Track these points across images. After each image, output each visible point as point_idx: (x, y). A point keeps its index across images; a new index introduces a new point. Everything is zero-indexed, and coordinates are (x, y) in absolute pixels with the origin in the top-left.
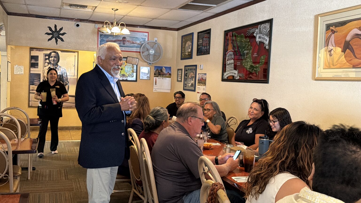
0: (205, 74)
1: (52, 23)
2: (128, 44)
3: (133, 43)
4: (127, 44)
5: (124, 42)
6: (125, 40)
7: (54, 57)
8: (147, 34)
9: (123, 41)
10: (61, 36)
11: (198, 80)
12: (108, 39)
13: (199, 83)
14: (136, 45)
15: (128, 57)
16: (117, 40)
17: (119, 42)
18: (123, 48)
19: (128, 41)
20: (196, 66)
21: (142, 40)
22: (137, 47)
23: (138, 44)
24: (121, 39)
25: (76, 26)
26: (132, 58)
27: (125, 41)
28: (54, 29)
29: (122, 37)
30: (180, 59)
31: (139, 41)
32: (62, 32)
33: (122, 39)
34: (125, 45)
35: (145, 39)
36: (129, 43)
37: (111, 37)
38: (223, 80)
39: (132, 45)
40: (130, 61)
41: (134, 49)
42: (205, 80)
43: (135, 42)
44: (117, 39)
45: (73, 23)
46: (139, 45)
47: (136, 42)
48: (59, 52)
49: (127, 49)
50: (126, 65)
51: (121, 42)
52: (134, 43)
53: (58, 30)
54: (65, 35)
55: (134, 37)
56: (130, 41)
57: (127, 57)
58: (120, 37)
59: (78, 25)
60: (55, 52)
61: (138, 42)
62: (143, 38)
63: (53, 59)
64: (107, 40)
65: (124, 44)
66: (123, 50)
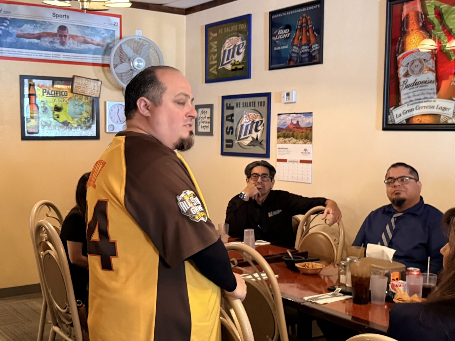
0: (308, 114)
2: (73, 43)
3: (86, 42)
4: (70, 43)
5: (63, 38)
6: (65, 32)
8: (117, 20)
9: (61, 36)
11: (279, 130)
12: (21, 31)
13: (282, 136)
14: (93, 47)
15: (76, 78)
16: (44, 33)
17: (51, 39)
19: (73, 37)
20: (267, 95)
21: (106, 35)
22: (95, 52)
23: (98, 45)
24: (55, 31)
26: (85, 79)
27: (65, 36)
29: (58, 26)
30: (203, 80)
31: (100, 36)
33: (58, 30)
34: (66, 47)
35: (114, 31)
36: (76, 42)
37: (29, 25)
39: (84, 46)
40: (80, 87)
41: (89, 58)
43: (89, 40)
44: (45, 31)
46: (99, 47)
47: (93, 40)
49: (71, 57)
50: (70, 98)
51: (56, 38)
52: (88, 43)
55: (88, 27)
56: (77, 36)
57: (71, 76)
58: (51, 27)
61: (98, 39)
62: (108, 31)
64: (19, 32)
65: (63, 43)
66: (62, 59)
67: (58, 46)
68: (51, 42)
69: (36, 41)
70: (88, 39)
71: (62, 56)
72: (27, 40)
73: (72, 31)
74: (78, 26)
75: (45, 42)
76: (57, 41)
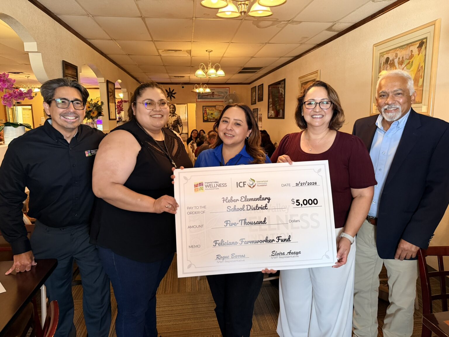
0: (261, 114)
1: (167, 87)
3: (219, 96)
4: (215, 97)
6: (214, 94)
7: (173, 108)
8: (228, 89)
9: (213, 95)
10: (173, 95)
11: (259, 118)
13: (259, 120)
18: (213, 99)
19: (216, 95)
20: (258, 109)
22: (222, 98)
25: (182, 88)
26: (219, 106)
28: (168, 91)
30: (251, 104)
32: (174, 92)
38: (269, 118)
39: (219, 97)
40: (217, 108)
41: (220, 100)
42: (262, 118)
44: (209, 94)
45: (181, 86)
48: (175, 105)
50: (215, 111)
53: (171, 91)
54: (176, 94)
55: (220, 92)
57: (215, 105)
59: (183, 87)
60: (173, 105)
61: (223, 95)
62: (225, 92)
63: (172, 109)
64: (202, 95)
65: (213, 97)
66: (213, 101)
67: (212, 97)
68: (210, 97)
69: (206, 97)
70: (220, 95)
71: (213, 100)
72: (204, 97)
73: (216, 93)
74: (217, 92)
75: (209, 97)
76: (212, 96)
